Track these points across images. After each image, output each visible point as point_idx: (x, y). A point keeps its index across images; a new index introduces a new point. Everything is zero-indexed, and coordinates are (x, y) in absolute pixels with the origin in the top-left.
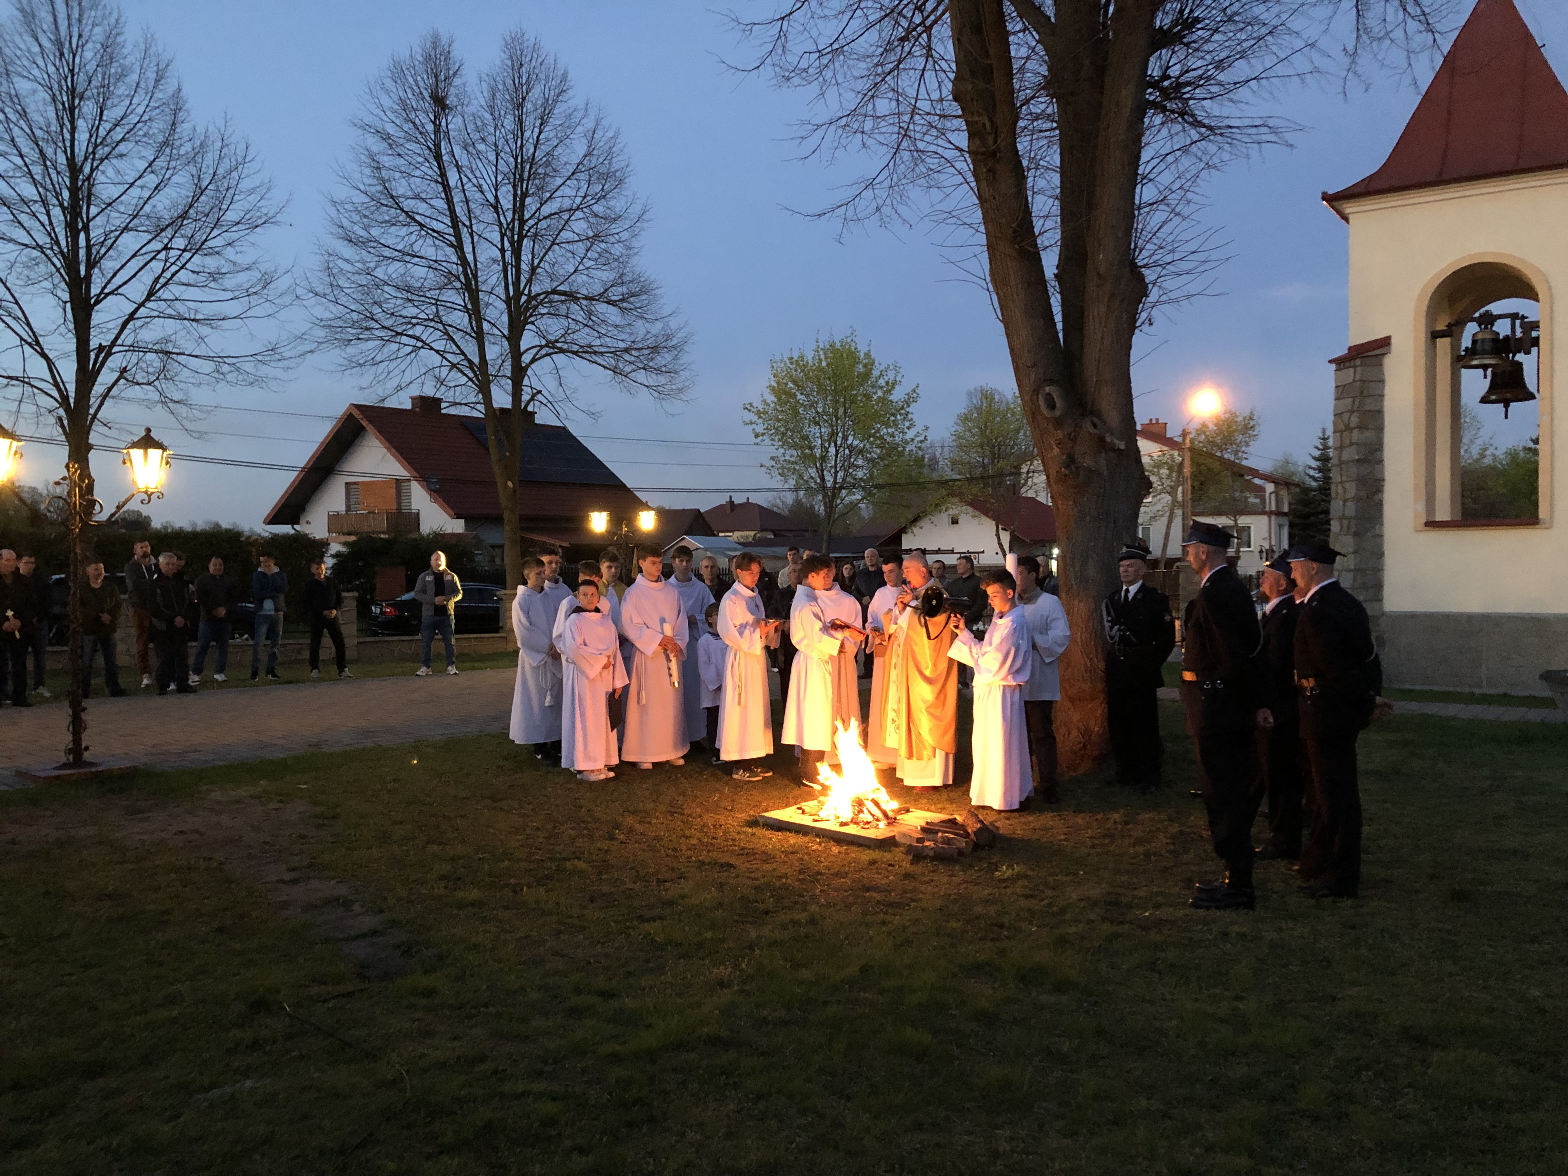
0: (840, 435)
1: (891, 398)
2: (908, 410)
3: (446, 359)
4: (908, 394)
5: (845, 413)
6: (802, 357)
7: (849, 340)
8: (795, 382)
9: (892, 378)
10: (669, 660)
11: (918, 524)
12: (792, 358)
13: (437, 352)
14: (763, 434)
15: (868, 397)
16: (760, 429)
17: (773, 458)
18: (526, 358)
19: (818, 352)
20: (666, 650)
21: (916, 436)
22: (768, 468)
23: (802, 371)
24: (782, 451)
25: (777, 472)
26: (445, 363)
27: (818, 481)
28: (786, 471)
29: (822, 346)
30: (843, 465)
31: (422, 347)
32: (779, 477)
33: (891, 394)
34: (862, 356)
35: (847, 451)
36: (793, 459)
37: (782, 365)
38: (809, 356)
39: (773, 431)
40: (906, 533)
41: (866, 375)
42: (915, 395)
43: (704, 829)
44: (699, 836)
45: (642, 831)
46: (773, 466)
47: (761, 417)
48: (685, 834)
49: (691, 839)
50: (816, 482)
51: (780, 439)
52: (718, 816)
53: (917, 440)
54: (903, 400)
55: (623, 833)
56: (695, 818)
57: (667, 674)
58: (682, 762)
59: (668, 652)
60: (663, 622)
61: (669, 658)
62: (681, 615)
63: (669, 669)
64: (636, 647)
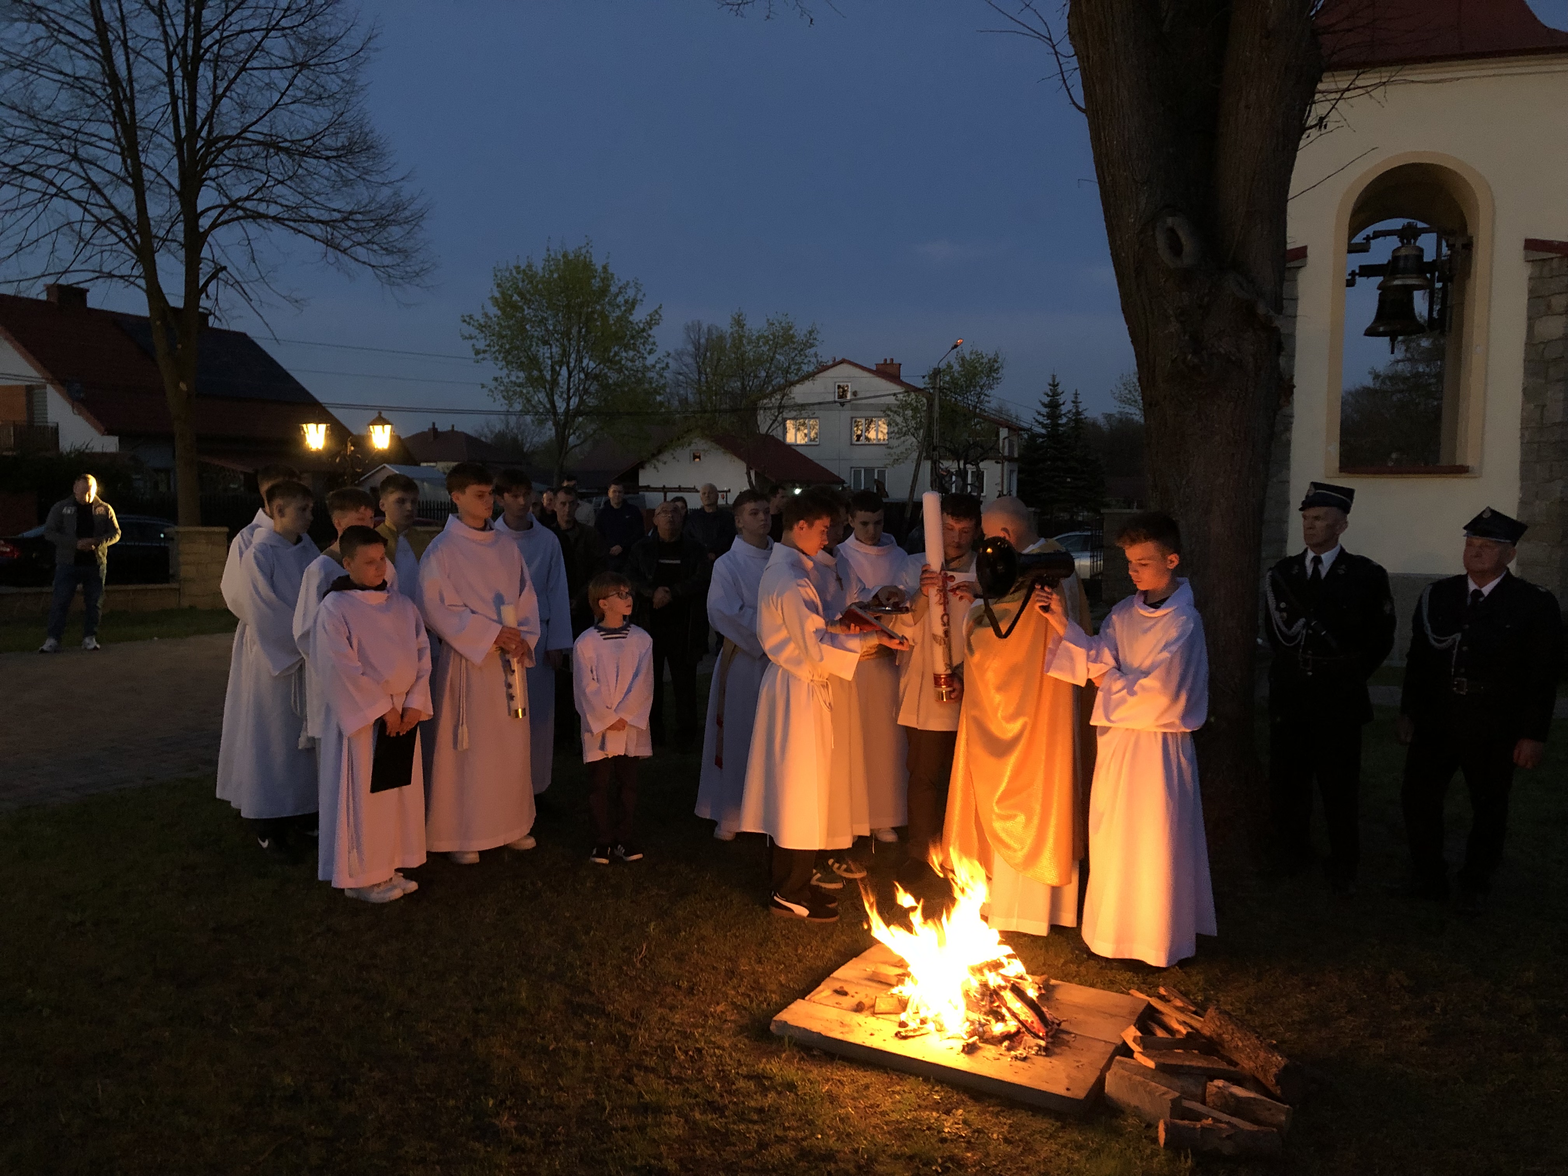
0: (573, 356)
1: (631, 318)
2: (650, 332)
3: (89, 212)
4: (650, 315)
5: (580, 332)
6: (530, 266)
7: (584, 251)
8: (521, 294)
9: (632, 297)
10: (508, 668)
11: (661, 457)
12: (519, 267)
13: (78, 202)
14: (485, 352)
15: (604, 317)
16: (481, 345)
17: (496, 379)
18: (204, 223)
19: (548, 261)
20: (503, 651)
21: (656, 362)
22: (490, 390)
23: (531, 282)
24: (505, 371)
25: (500, 396)
26: (88, 217)
27: (548, 406)
28: (511, 393)
29: (553, 255)
30: (578, 389)
31: (56, 195)
32: (503, 401)
33: (631, 314)
34: (600, 269)
35: (582, 376)
36: (518, 381)
37: (507, 274)
38: (539, 266)
39: (497, 348)
40: (643, 468)
41: (604, 291)
42: (657, 317)
43: (674, 1072)
44: (675, 1101)
45: (542, 1092)
46: (496, 388)
47: (482, 331)
48: (640, 1092)
49: (666, 1118)
50: (545, 406)
51: (505, 358)
52: (676, 1013)
53: (658, 366)
54: (644, 321)
55: (502, 1102)
56: (632, 1026)
57: (505, 694)
58: (530, 843)
59: (508, 656)
60: (499, 600)
61: (510, 666)
62: (526, 589)
63: (509, 686)
64: (451, 648)
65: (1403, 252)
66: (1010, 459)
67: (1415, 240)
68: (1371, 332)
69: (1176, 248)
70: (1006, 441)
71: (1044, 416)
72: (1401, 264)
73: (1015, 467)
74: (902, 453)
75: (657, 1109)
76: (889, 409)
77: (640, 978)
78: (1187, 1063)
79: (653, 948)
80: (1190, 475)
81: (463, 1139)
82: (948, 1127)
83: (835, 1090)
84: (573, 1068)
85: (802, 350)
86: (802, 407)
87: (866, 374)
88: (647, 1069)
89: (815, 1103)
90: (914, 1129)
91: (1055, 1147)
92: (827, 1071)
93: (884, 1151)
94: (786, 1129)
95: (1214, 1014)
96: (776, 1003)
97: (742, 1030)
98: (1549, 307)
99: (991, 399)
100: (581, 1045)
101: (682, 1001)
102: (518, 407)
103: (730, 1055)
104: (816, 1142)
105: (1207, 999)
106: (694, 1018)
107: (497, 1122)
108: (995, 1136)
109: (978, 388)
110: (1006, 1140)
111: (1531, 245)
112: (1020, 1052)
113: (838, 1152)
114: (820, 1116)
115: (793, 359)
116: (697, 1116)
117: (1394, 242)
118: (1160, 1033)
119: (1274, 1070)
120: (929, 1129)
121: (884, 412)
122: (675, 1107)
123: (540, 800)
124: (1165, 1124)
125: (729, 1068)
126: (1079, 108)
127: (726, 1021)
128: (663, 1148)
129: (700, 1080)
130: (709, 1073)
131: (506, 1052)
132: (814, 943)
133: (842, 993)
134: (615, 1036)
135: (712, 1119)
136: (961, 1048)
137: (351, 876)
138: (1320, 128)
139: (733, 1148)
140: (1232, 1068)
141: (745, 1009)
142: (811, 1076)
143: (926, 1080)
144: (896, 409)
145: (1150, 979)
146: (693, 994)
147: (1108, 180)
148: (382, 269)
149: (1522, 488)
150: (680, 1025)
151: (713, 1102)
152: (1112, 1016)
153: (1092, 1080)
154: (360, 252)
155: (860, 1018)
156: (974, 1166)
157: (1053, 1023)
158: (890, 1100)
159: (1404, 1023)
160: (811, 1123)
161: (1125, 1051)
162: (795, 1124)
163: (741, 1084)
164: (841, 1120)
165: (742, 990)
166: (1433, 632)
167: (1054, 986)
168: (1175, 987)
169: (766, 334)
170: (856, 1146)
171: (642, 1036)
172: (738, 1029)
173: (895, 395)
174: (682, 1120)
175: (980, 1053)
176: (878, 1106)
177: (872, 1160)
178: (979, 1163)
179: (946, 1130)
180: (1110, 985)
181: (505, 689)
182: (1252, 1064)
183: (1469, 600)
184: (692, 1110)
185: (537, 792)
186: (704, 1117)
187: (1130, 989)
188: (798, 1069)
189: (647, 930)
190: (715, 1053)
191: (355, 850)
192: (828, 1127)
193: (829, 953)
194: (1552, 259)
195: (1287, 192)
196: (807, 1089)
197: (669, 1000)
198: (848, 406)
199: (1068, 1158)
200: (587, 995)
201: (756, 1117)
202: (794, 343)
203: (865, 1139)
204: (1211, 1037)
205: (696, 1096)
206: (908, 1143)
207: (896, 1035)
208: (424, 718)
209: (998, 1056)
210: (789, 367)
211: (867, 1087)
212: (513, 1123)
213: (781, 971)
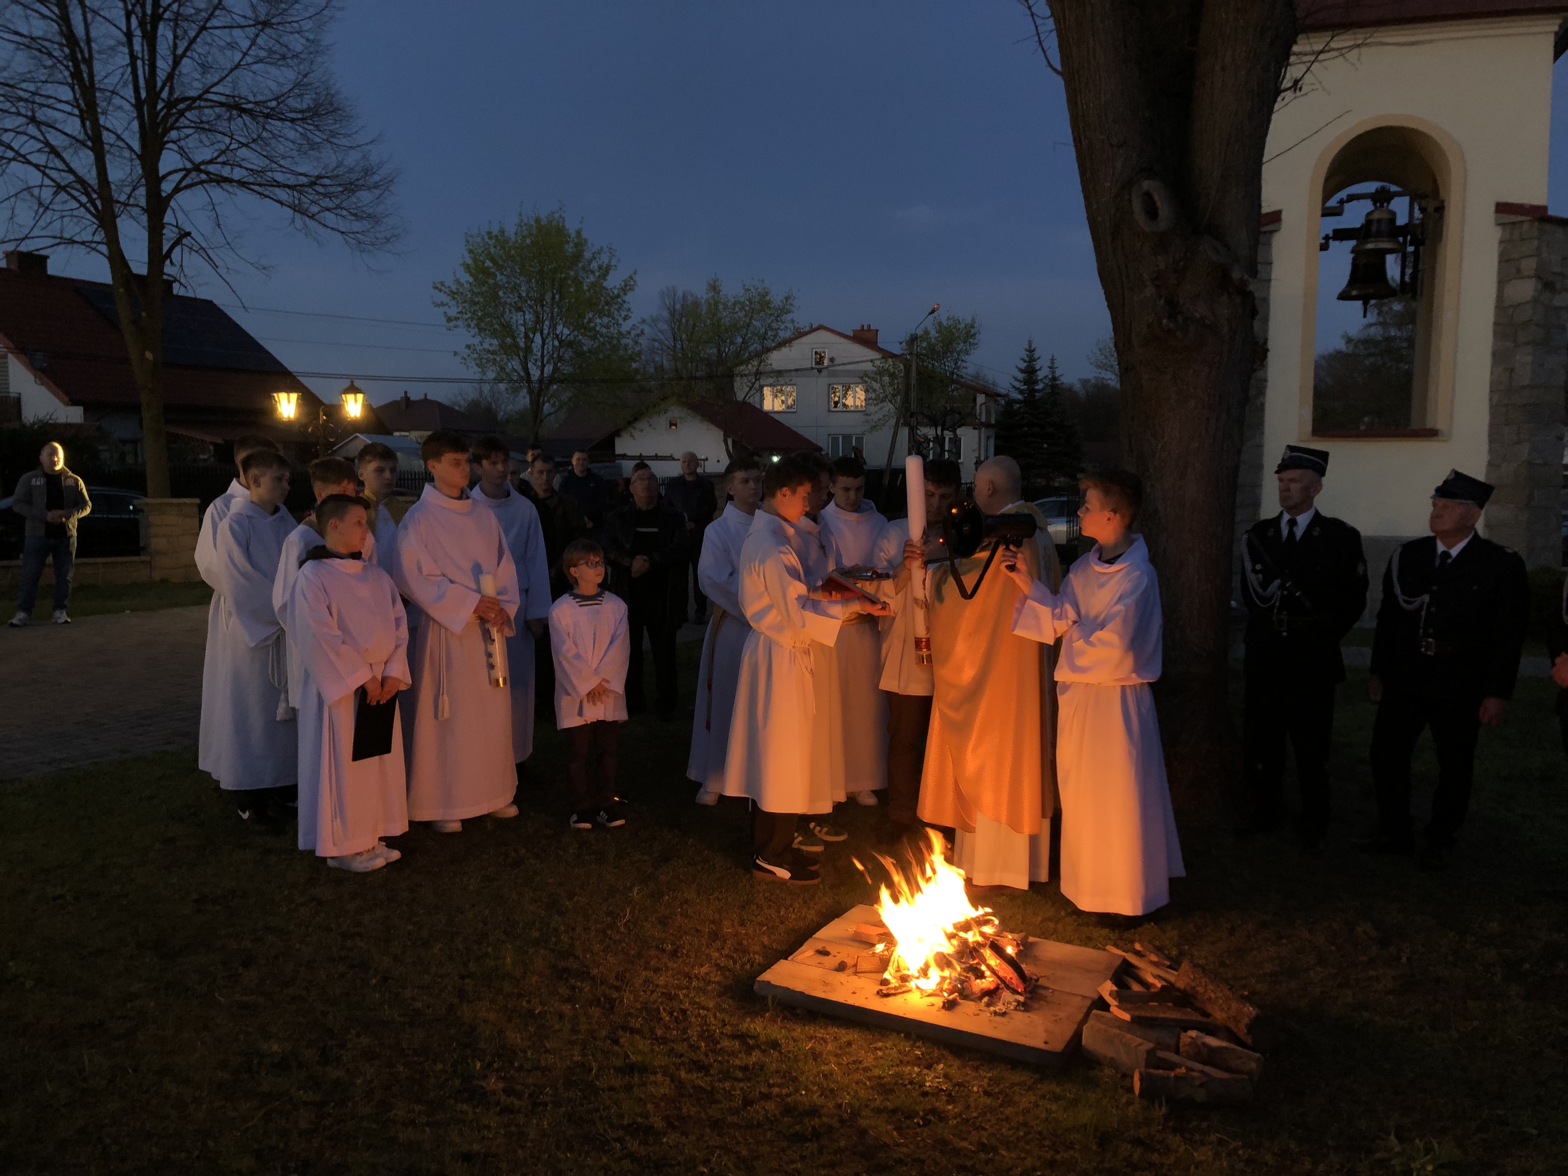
0: (547, 323)
1: (605, 284)
2: (626, 298)
3: (50, 178)
4: (625, 281)
5: (553, 298)
6: (502, 232)
7: (556, 216)
8: (493, 260)
9: (606, 262)
10: (488, 638)
12: (491, 233)
13: (36, 167)
14: (457, 319)
15: (578, 283)
16: (453, 312)
17: (468, 347)
18: (167, 186)
19: (521, 227)
20: (482, 620)
21: (631, 328)
22: (463, 358)
23: (503, 248)
24: (478, 339)
25: (473, 363)
26: (47, 182)
27: (522, 374)
28: (484, 361)
29: (525, 221)
30: (552, 357)
31: (14, 159)
32: (476, 369)
33: (605, 280)
34: (573, 235)
35: (556, 343)
36: (491, 349)
37: (479, 240)
38: (511, 231)
39: (469, 315)
40: (619, 436)
41: (578, 256)
42: (632, 283)
43: (659, 1033)
44: (660, 1061)
45: (529, 1054)
46: (469, 356)
47: (454, 298)
48: (626, 1053)
49: (652, 1078)
50: (519, 374)
51: (477, 325)
52: (661, 975)
53: (633, 333)
54: (618, 286)
55: (489, 1065)
56: (618, 989)
57: (485, 664)
58: (513, 811)
59: (487, 626)
60: (477, 570)
61: (490, 637)
62: (505, 557)
63: (490, 655)
64: (429, 617)
65: (1376, 216)
66: (988, 425)
67: (1388, 203)
68: (1344, 296)
69: (1152, 213)
70: (984, 407)
71: (1020, 381)
72: (1374, 228)
73: (992, 432)
74: (879, 420)
75: (643, 1069)
76: (867, 376)
77: (624, 941)
78: (1162, 1015)
79: (637, 913)
80: (1166, 439)
81: (452, 1101)
82: (930, 1082)
83: (818, 1048)
84: (558, 1031)
85: (778, 316)
86: (779, 373)
87: (843, 340)
88: (633, 1031)
89: (799, 1061)
90: (896, 1084)
91: (1033, 1099)
92: (810, 1029)
93: (867, 1106)
94: (770, 1086)
95: (1188, 968)
96: (759, 964)
97: (726, 991)
98: (1519, 270)
99: (967, 364)
100: (566, 1008)
101: (666, 964)
102: (491, 375)
103: (715, 1016)
104: (799, 1098)
105: (1181, 954)
106: (678, 979)
107: (484, 1084)
108: (975, 1089)
109: (955, 354)
110: (987, 1093)
111: (1502, 208)
112: (999, 1007)
113: (822, 1107)
114: (803, 1073)
115: (769, 326)
116: (683, 1074)
117: (1367, 206)
118: (1136, 987)
119: (1246, 1020)
120: (911, 1083)
121: (862, 378)
122: (661, 1067)
123: (522, 769)
124: (1141, 1074)
125: (714, 1028)
126: (1055, 70)
127: (710, 982)
128: (649, 1106)
129: (685, 1040)
130: (693, 1033)
131: (492, 1016)
132: (796, 905)
133: (824, 953)
134: (599, 999)
135: (697, 1078)
136: (941, 1004)
137: (334, 845)
138: (1295, 91)
139: (719, 1106)
140: (1205, 1020)
141: (729, 970)
142: (795, 1034)
143: (908, 1036)
144: (872, 375)
145: (1126, 935)
146: (678, 957)
147: (1084, 143)
148: (352, 235)
149: (1491, 451)
150: (666, 986)
151: (699, 1061)
152: (1089, 971)
153: (1069, 1034)
154: (329, 218)
155: (842, 977)
156: (955, 1118)
157: (1031, 979)
158: (872, 1057)
159: (1372, 973)
160: (795, 1079)
161: (1101, 1004)
162: (779, 1081)
163: (726, 1043)
164: (825, 1076)
165: (726, 952)
166: (1403, 593)
167: (1033, 944)
168: (1150, 942)
169: (742, 300)
170: (840, 1101)
171: (627, 998)
172: (722, 989)
173: (872, 361)
174: (668, 1079)
175: (959, 1009)
176: (861, 1062)
177: (855, 1114)
178: (960, 1115)
179: (928, 1084)
180: (1087, 941)
181: (485, 658)
182: (1224, 1015)
183: (1438, 562)
184: (678, 1069)
185: (518, 762)
186: (689, 1076)
187: (1106, 945)
188: (781, 1028)
189: (630, 894)
190: (699, 1013)
191: (338, 820)
192: (812, 1082)
193: (811, 915)
194: (1522, 222)
195: (1262, 155)
196: (791, 1047)
197: (653, 963)
198: (825, 372)
199: (1046, 1108)
200: (571, 959)
201: (740, 1075)
202: (769, 308)
203: (849, 1094)
204: (1185, 990)
205: (682, 1055)
206: (890, 1097)
207: (878, 992)
208: (403, 687)
209: (976, 1012)
210: (766, 333)
211: (849, 1044)
212: (501, 1085)
213: (763, 933)
